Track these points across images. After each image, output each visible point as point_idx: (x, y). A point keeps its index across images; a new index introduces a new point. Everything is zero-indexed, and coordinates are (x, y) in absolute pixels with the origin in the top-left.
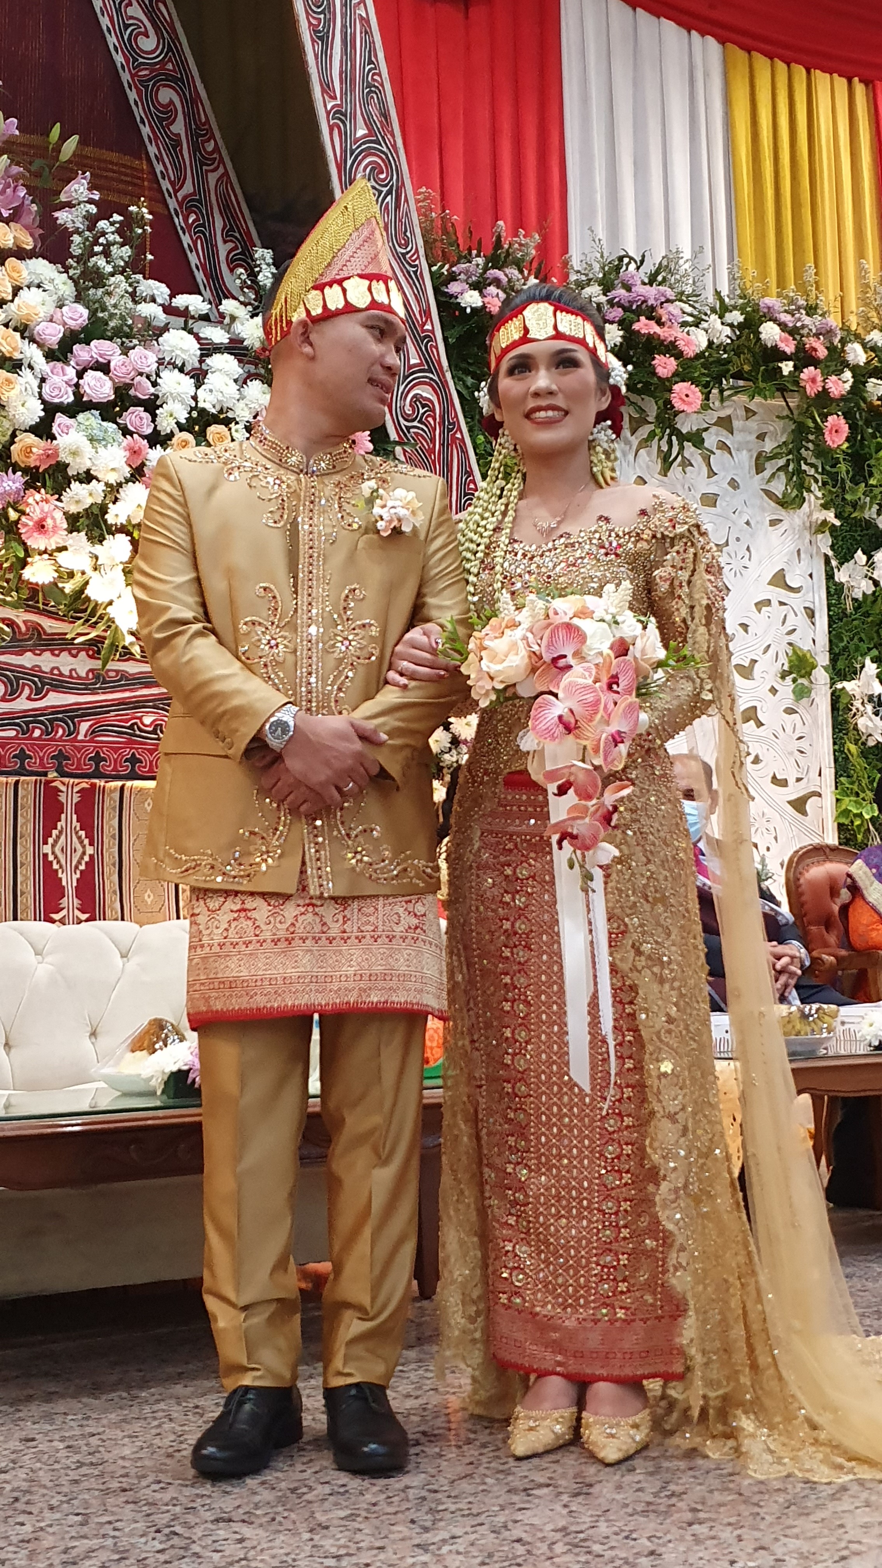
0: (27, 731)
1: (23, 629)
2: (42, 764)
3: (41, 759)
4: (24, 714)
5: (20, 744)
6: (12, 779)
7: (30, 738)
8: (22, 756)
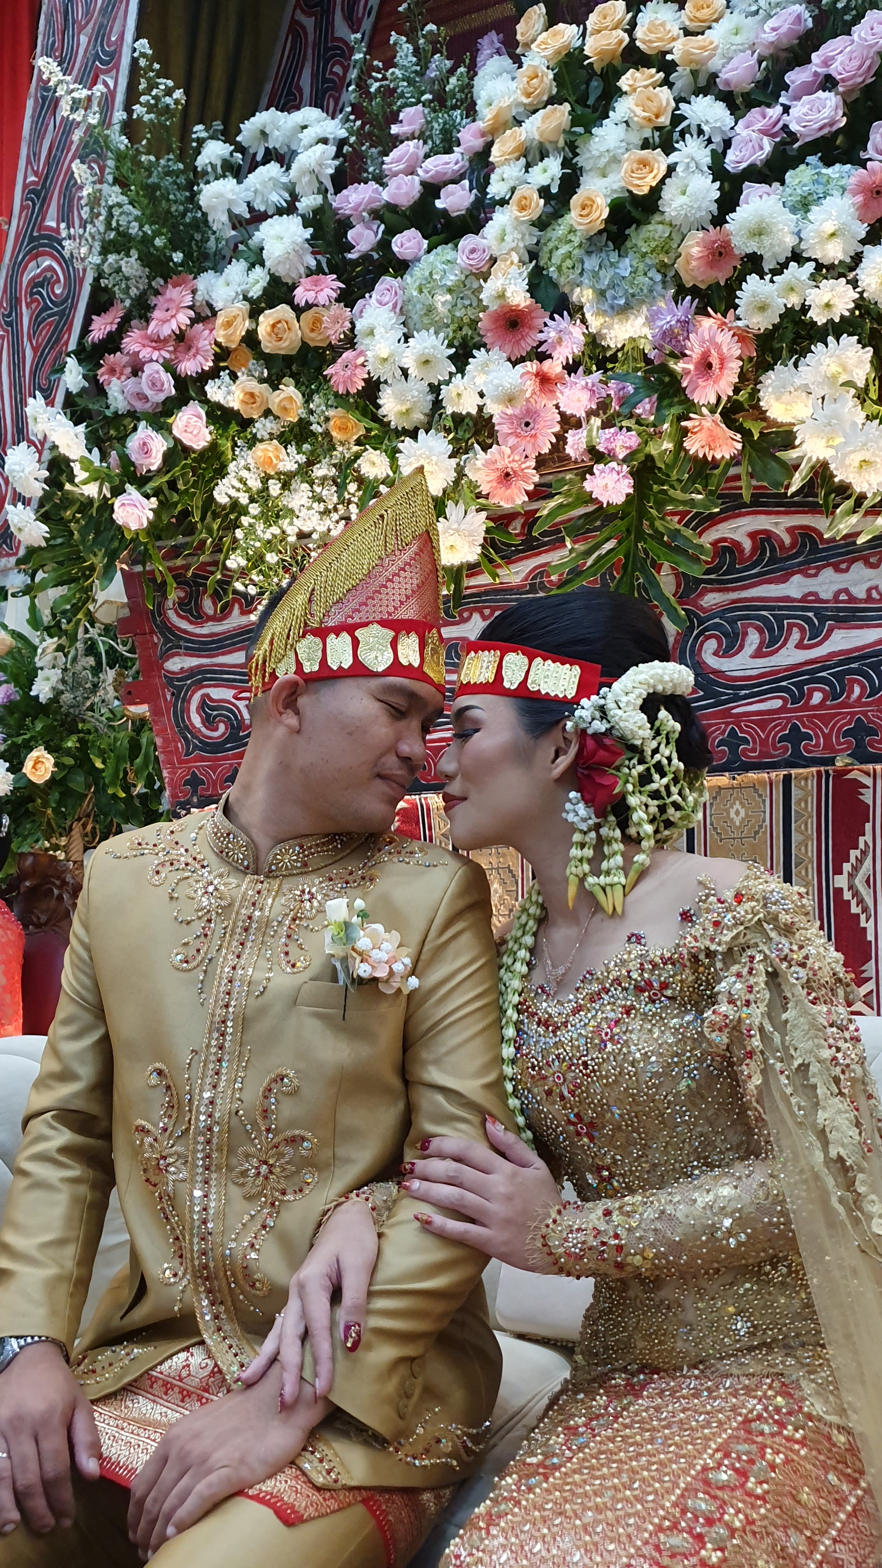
0: (799, 696)
1: (787, 540)
2: (828, 746)
3: (827, 737)
4: (794, 671)
5: (789, 719)
6: (777, 775)
7: (807, 707)
8: (795, 736)
